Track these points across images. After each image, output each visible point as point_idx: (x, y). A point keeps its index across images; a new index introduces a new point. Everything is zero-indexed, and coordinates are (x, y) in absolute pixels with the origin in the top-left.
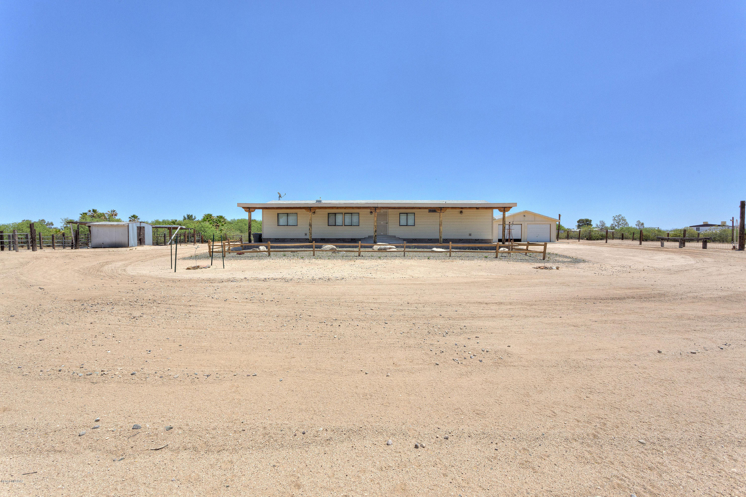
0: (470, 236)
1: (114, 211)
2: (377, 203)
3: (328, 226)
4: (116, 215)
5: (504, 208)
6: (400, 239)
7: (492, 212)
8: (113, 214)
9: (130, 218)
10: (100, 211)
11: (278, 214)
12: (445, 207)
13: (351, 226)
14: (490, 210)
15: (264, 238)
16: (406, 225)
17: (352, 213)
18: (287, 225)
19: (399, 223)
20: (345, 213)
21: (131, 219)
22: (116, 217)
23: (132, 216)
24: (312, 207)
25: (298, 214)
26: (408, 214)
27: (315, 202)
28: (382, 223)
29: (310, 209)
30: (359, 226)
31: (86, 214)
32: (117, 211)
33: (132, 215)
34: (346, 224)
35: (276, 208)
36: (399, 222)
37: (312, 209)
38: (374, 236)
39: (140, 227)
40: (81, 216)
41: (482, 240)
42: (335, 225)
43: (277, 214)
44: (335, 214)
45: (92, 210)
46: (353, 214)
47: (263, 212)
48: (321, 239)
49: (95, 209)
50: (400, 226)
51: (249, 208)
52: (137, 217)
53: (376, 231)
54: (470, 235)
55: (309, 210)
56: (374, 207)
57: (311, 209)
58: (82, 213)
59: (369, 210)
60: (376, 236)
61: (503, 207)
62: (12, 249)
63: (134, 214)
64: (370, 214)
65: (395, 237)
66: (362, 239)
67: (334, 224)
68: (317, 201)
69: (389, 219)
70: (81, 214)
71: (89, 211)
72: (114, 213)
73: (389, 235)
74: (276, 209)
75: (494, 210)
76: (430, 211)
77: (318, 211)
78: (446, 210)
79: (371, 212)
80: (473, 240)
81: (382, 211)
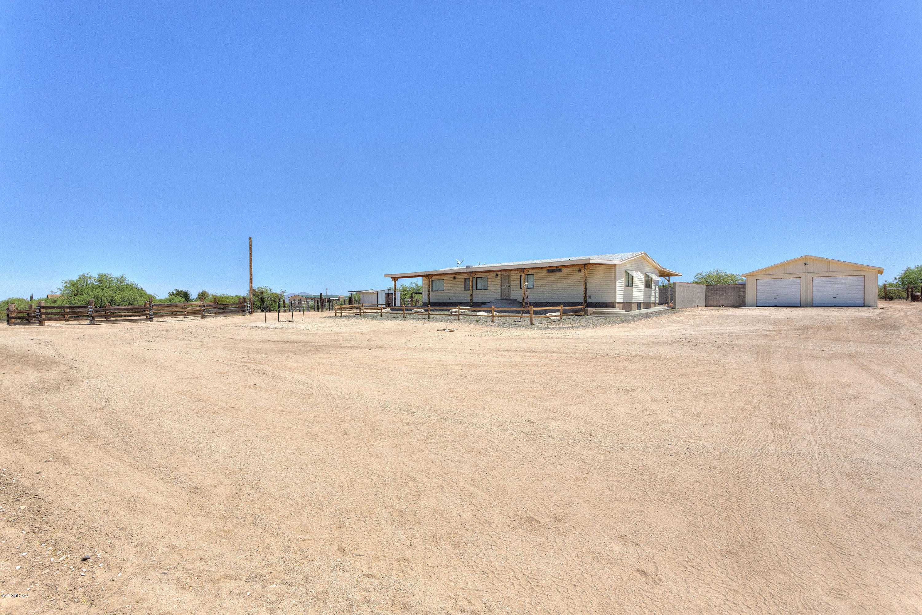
3: (465, 290)
5: (585, 264)
12: (527, 268)
13: (482, 289)
18: (438, 291)
19: (520, 286)
20: (477, 278)
25: (445, 280)
26: (528, 276)
27: (465, 267)
28: (505, 286)
34: (478, 288)
36: (520, 284)
39: (389, 294)
41: (604, 303)
46: (483, 278)
48: (459, 303)
50: (521, 288)
59: (495, 274)
62: (320, 310)
64: (495, 277)
65: (516, 300)
68: (467, 267)
69: (511, 281)
73: (511, 298)
76: (549, 271)
77: (458, 276)
78: (564, 269)
79: (497, 275)
80: (594, 303)
81: (505, 273)
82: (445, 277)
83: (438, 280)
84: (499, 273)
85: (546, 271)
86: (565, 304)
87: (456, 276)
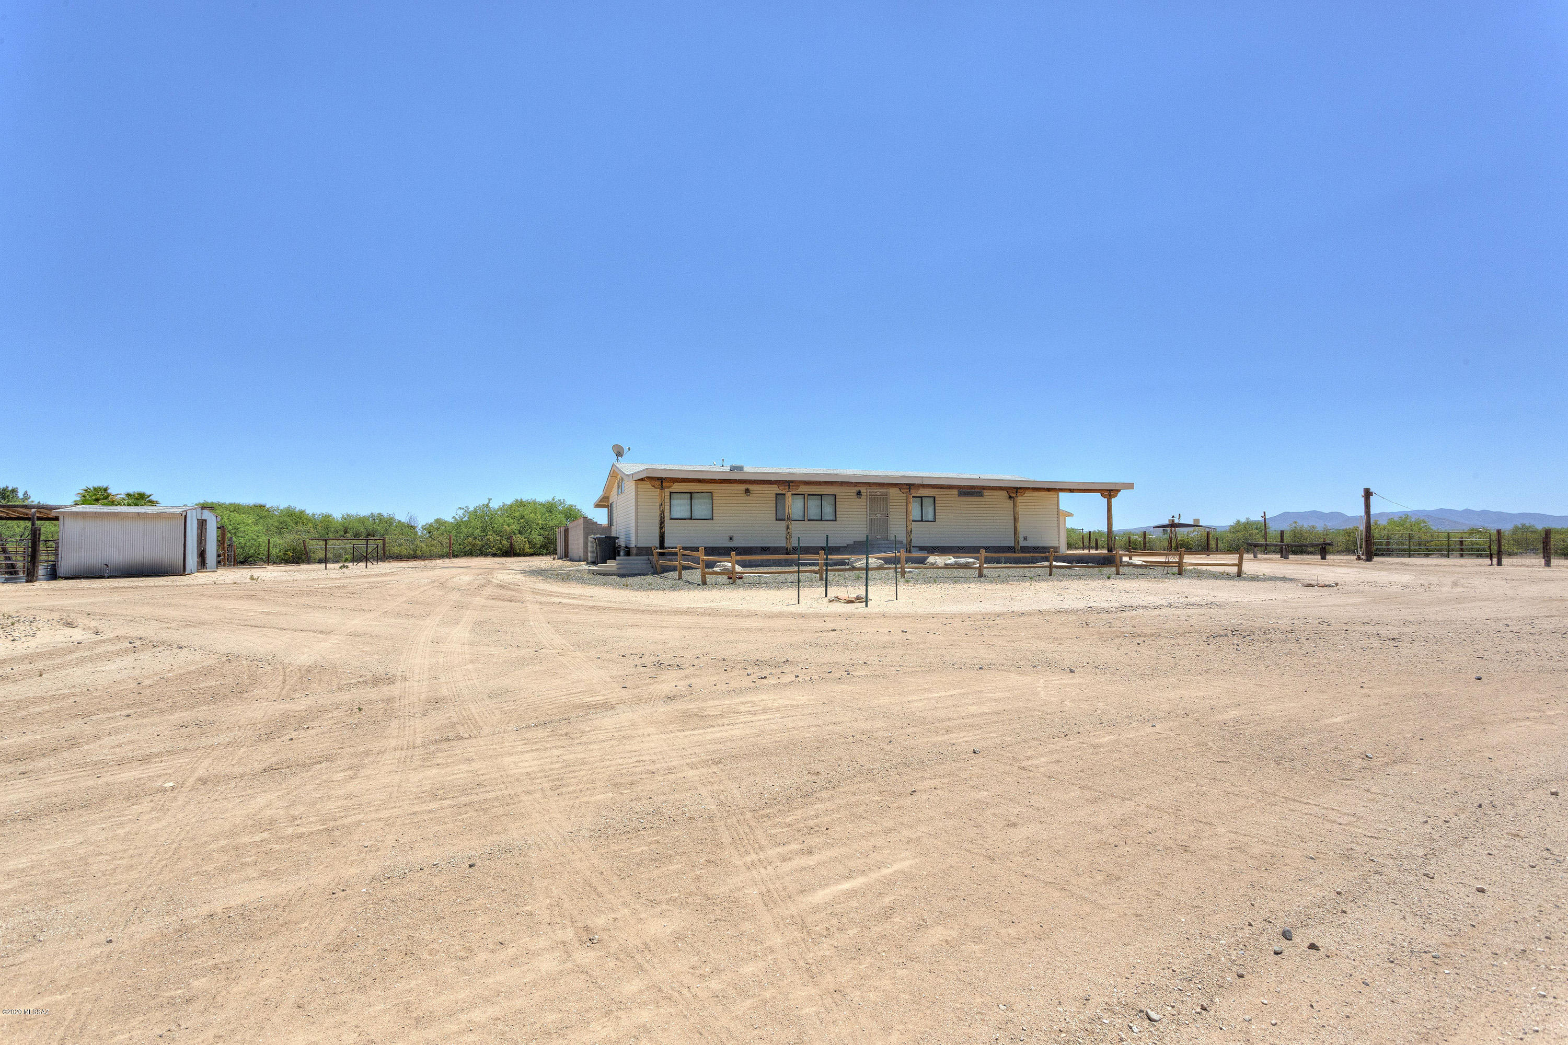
0: (1025, 542)
2: (922, 477)
3: (776, 520)
5: (1110, 491)
7: (1058, 497)
11: (671, 494)
13: (821, 520)
14: (1053, 494)
15: (639, 546)
16: (921, 519)
17: (821, 495)
18: (691, 519)
20: (808, 494)
24: (792, 482)
25: (714, 494)
26: (923, 499)
28: (879, 516)
29: (789, 485)
30: (836, 521)
34: (810, 517)
35: (720, 481)
37: (793, 484)
39: (202, 521)
41: (1043, 548)
43: (668, 494)
46: (823, 497)
48: (762, 547)
50: (909, 521)
51: (661, 480)
54: (1025, 539)
55: (787, 487)
56: (907, 484)
57: (791, 484)
59: (855, 490)
61: (1107, 490)
64: (856, 497)
66: (843, 547)
69: (891, 507)
73: (892, 539)
74: (720, 483)
75: (1061, 494)
76: (960, 494)
77: (755, 488)
78: (985, 493)
79: (859, 493)
80: (1030, 547)
81: (879, 491)
82: (716, 488)
83: (691, 493)
84: (863, 490)
85: (957, 493)
86: (988, 549)
87: (751, 487)
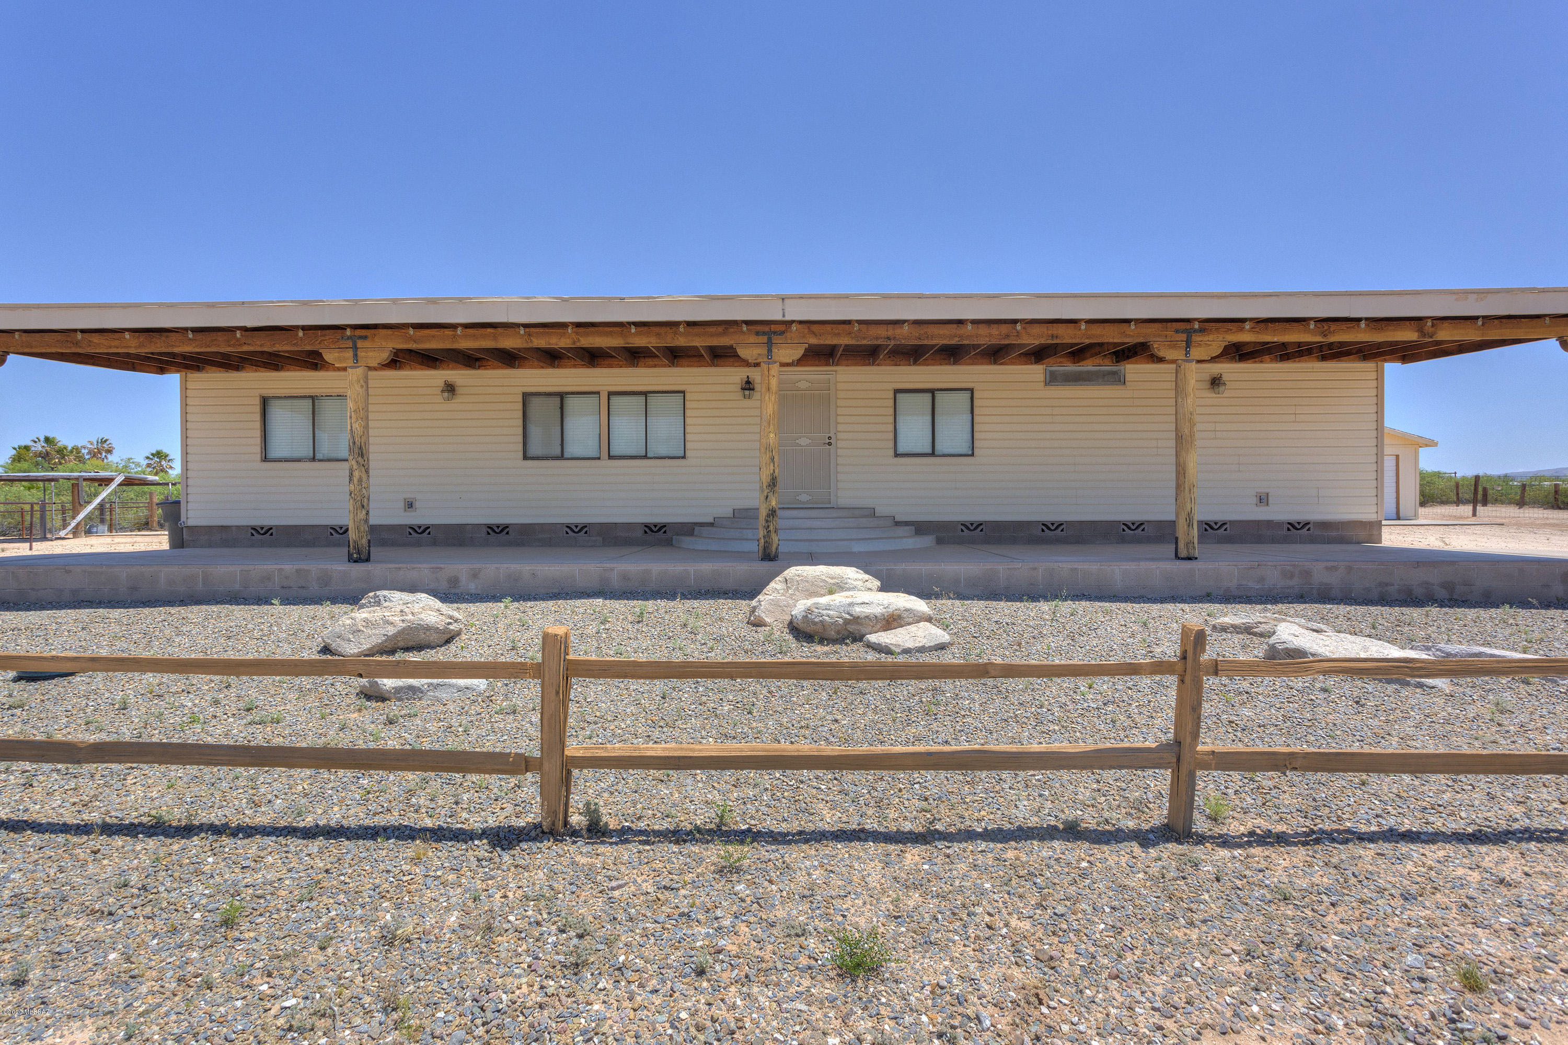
0: (1263, 509)
1: (106, 441)
3: (525, 457)
4: (109, 451)
6: (898, 524)
8: (102, 449)
9: (148, 458)
10: (67, 440)
11: (265, 402)
13: (645, 457)
15: (191, 523)
16: (929, 451)
17: (645, 394)
18: (314, 459)
19: (891, 444)
20: (610, 394)
21: (152, 462)
22: (109, 456)
23: (152, 454)
26: (938, 395)
28: (804, 441)
29: (355, 348)
30: (684, 457)
31: (27, 448)
32: (114, 442)
33: (154, 452)
34: (616, 450)
36: (891, 436)
38: (763, 513)
40: (14, 452)
41: (1325, 525)
42: (561, 457)
43: (257, 401)
44: (562, 396)
45: (42, 439)
46: (652, 399)
47: (184, 389)
48: (487, 527)
49: (51, 435)
50: (897, 455)
52: (167, 456)
53: (773, 483)
54: (1263, 499)
58: (16, 446)
59: (738, 377)
60: (772, 513)
63: (159, 449)
64: (739, 395)
65: (872, 513)
66: (702, 525)
67: (557, 451)
69: (840, 419)
70: (14, 449)
71: (35, 442)
72: (105, 445)
73: (842, 502)
76: (1054, 380)
79: (747, 386)
80: (1279, 524)
83: (313, 398)
85: (1043, 377)
